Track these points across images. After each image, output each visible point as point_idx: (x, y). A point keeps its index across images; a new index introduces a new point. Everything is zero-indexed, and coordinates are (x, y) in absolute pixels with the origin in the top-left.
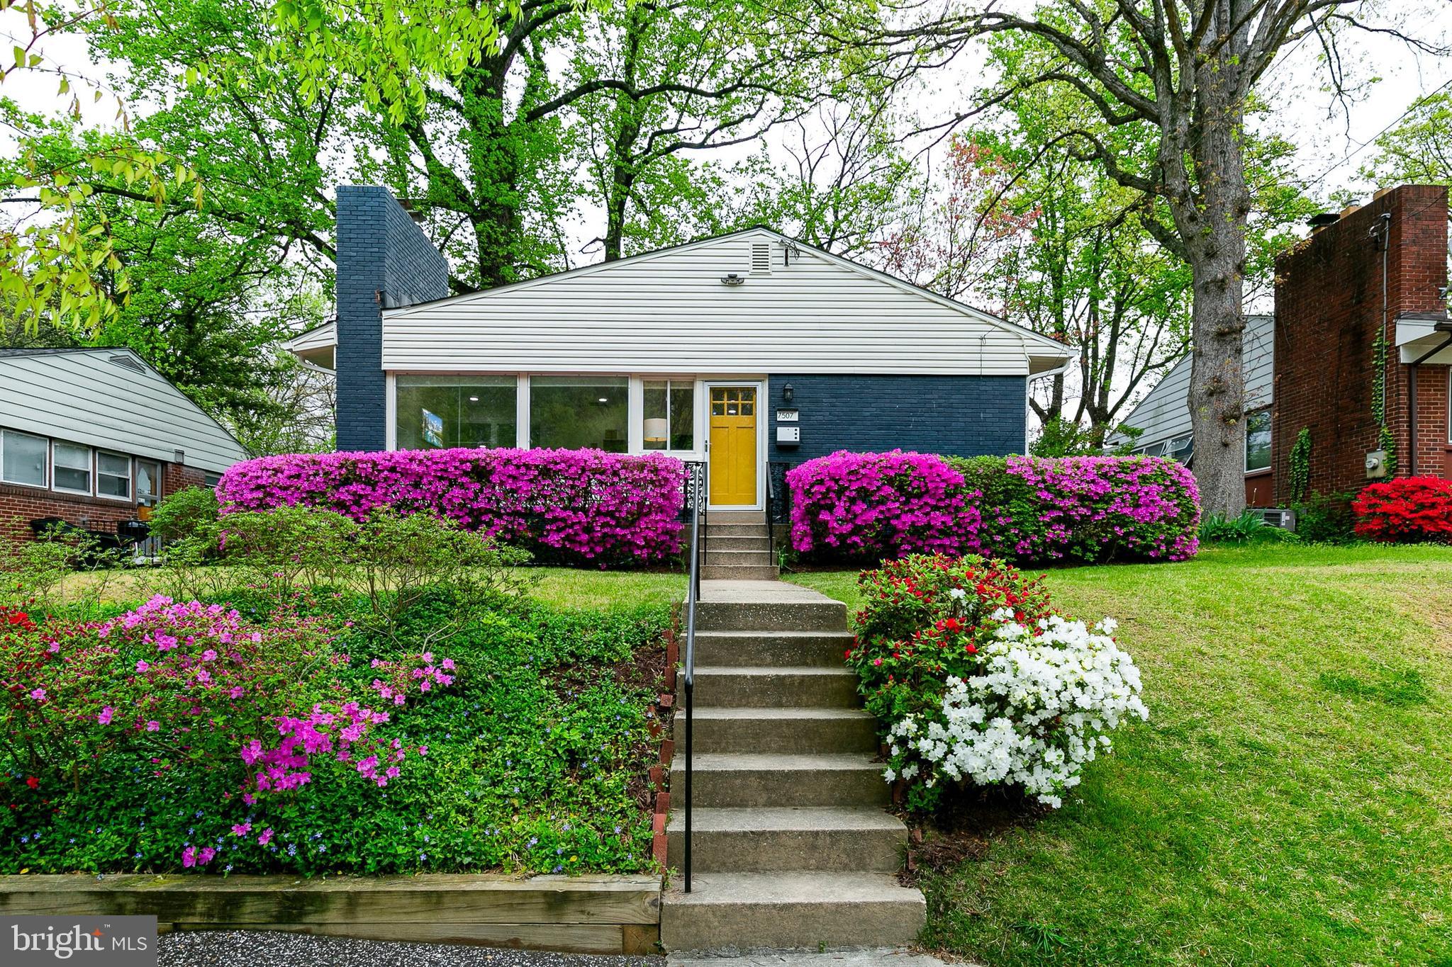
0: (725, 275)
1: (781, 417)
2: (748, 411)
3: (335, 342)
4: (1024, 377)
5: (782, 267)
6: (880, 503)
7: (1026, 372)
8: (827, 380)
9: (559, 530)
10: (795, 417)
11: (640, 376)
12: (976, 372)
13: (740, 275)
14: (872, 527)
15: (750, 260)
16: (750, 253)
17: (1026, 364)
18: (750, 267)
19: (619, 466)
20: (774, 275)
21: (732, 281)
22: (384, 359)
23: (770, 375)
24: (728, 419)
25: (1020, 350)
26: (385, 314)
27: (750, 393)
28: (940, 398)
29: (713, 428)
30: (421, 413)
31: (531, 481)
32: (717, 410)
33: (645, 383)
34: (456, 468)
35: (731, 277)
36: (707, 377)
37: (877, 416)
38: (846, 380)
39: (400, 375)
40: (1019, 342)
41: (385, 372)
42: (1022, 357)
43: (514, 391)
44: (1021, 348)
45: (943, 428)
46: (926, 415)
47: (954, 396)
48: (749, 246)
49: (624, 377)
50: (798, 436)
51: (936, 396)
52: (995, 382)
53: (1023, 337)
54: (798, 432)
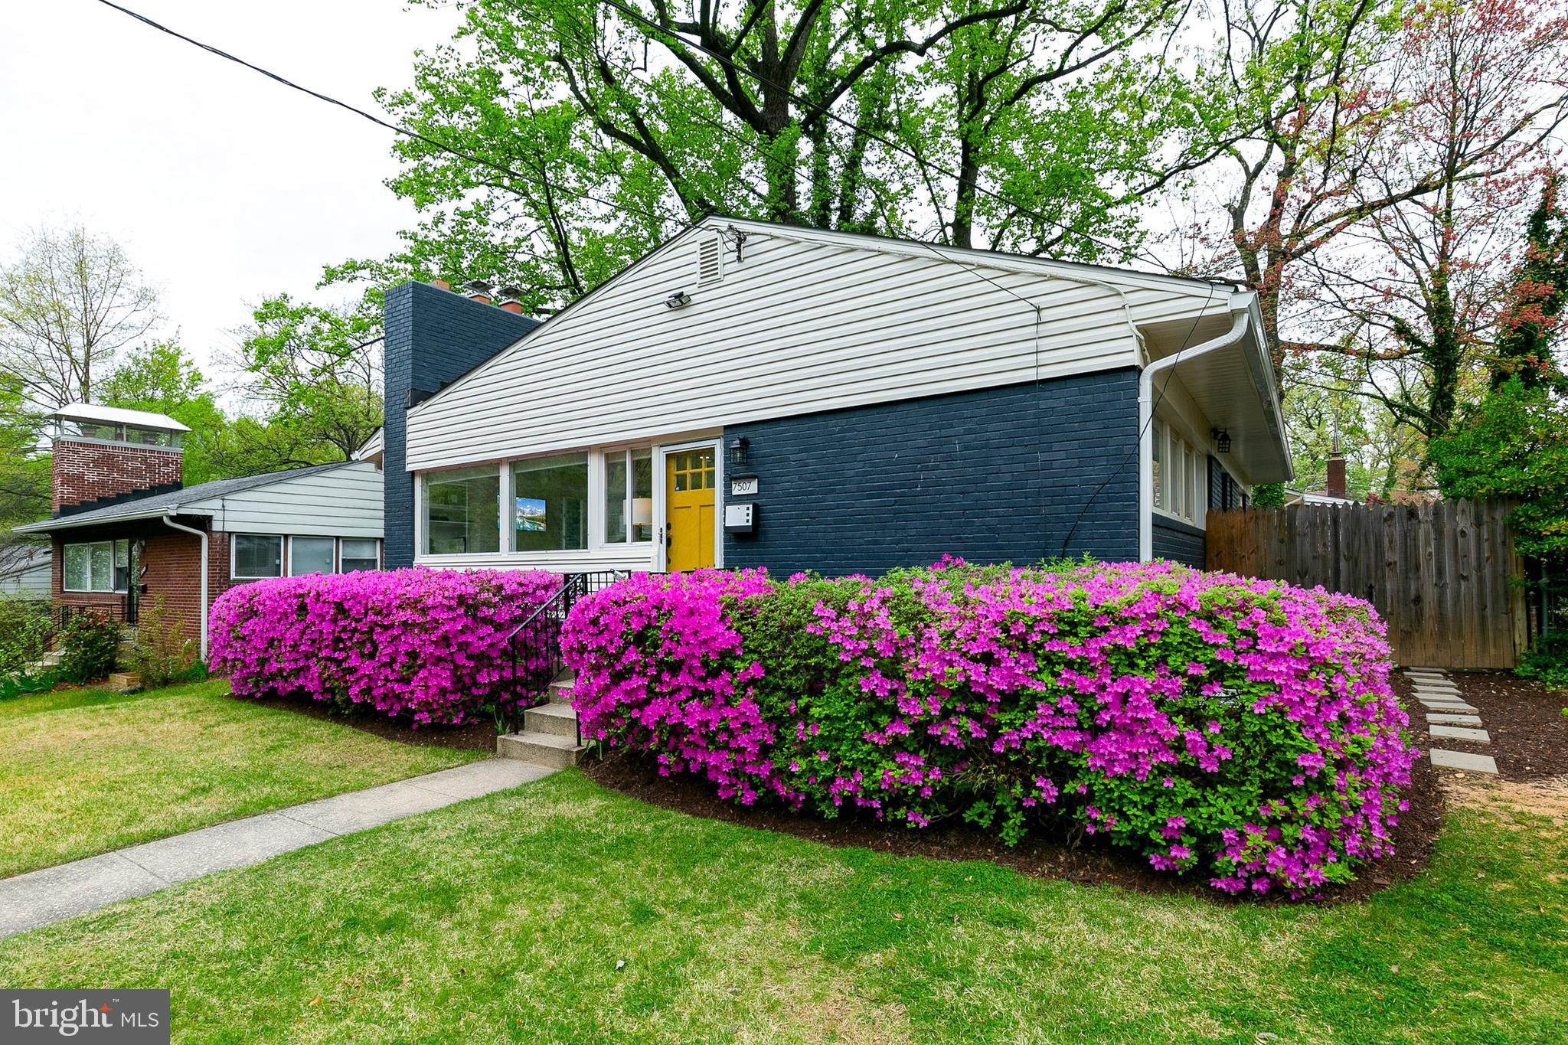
0: (665, 297)
1: (736, 490)
2: (709, 481)
3: (383, 447)
4: (1135, 371)
5: (736, 265)
7: (1134, 359)
8: (794, 425)
10: (752, 488)
11: (601, 448)
12: (1029, 376)
13: (686, 291)
15: (697, 267)
16: (696, 257)
17: (1133, 344)
18: (696, 278)
20: (728, 279)
21: (680, 301)
22: (408, 460)
23: (726, 427)
24: (691, 495)
25: (1119, 316)
26: (409, 412)
27: (708, 457)
28: (969, 432)
29: (669, 509)
32: (680, 483)
33: (607, 457)
35: (677, 297)
36: (664, 440)
37: (866, 474)
38: (820, 422)
39: (428, 474)
40: (1115, 302)
41: (413, 473)
42: (1123, 330)
43: (497, 479)
44: (1121, 313)
45: (970, 487)
46: (943, 465)
47: (990, 427)
48: (696, 247)
49: (582, 453)
50: (750, 518)
51: (960, 430)
52: (1072, 390)
53: (1122, 289)
54: (750, 512)
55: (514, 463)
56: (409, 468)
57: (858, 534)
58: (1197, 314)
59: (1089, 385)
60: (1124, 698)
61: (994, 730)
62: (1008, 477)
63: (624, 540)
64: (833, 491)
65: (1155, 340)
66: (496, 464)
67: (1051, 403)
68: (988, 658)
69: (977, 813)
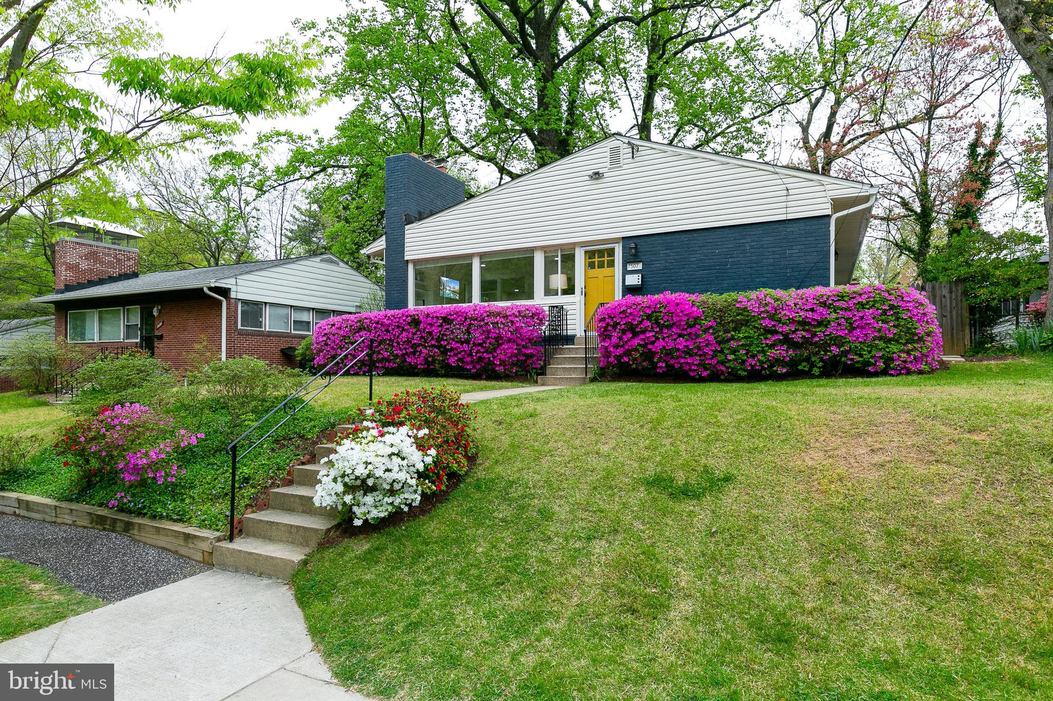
0: (590, 173)
1: (630, 268)
2: (611, 264)
3: (384, 246)
4: (829, 216)
5: (631, 160)
6: (643, 332)
7: (829, 212)
8: (661, 237)
9: (455, 355)
10: (639, 266)
11: (542, 248)
12: (783, 217)
13: (601, 171)
14: (637, 350)
15: (608, 159)
16: (608, 154)
17: (829, 205)
18: (607, 164)
19: (485, 315)
20: (625, 167)
21: (597, 176)
22: (406, 254)
23: (623, 238)
24: (597, 272)
25: (823, 194)
26: (407, 227)
27: (611, 252)
28: (753, 241)
29: (586, 278)
30: (440, 280)
31: (439, 326)
32: (591, 266)
33: (545, 252)
34: (404, 320)
35: (597, 173)
36: (582, 244)
37: (700, 260)
38: (678, 236)
39: (416, 262)
40: (822, 188)
41: (407, 261)
42: (824, 200)
43: (471, 265)
44: (824, 193)
45: (755, 265)
46: (741, 256)
47: (764, 239)
48: (607, 149)
49: (532, 250)
50: (640, 280)
51: (750, 240)
52: (802, 225)
53: (825, 183)
54: (640, 278)
55: (482, 255)
56: (406, 258)
57: (697, 287)
58: (857, 195)
59: (809, 222)
60: (862, 318)
61: (814, 335)
62: (772, 260)
63: (557, 294)
64: (684, 268)
65: (838, 205)
66: (471, 256)
67: (791, 229)
68: (812, 310)
69: (804, 366)
